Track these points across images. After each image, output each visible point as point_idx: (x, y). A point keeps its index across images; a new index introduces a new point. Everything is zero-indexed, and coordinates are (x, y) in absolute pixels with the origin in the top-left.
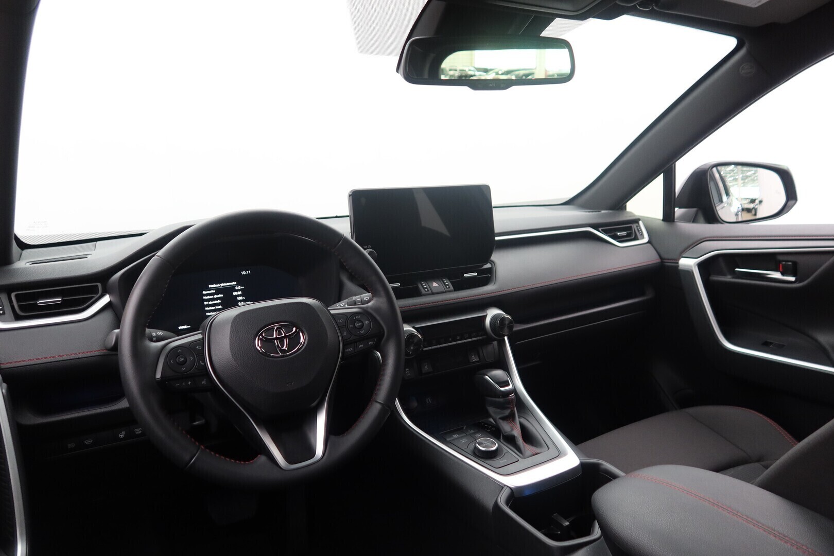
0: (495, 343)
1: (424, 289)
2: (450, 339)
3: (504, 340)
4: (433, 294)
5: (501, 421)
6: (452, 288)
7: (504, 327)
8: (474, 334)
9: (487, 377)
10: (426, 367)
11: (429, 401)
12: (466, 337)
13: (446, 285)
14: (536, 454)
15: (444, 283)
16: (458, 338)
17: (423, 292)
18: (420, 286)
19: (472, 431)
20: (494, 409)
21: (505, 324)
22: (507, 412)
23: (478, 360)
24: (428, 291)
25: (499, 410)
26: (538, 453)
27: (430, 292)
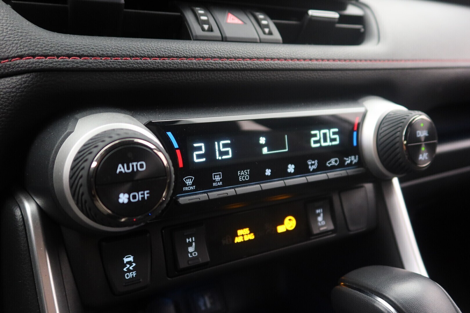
0: (370, 186)
1: (201, 23)
4: (224, 39)
6: (277, 35)
7: (420, 147)
8: (333, 160)
10: (191, 249)
12: (311, 168)
13: (262, 27)
15: (258, 21)
16: (291, 168)
17: (195, 28)
18: (190, 17)
21: (419, 140)
23: (332, 227)
24: (211, 30)
27: (216, 33)
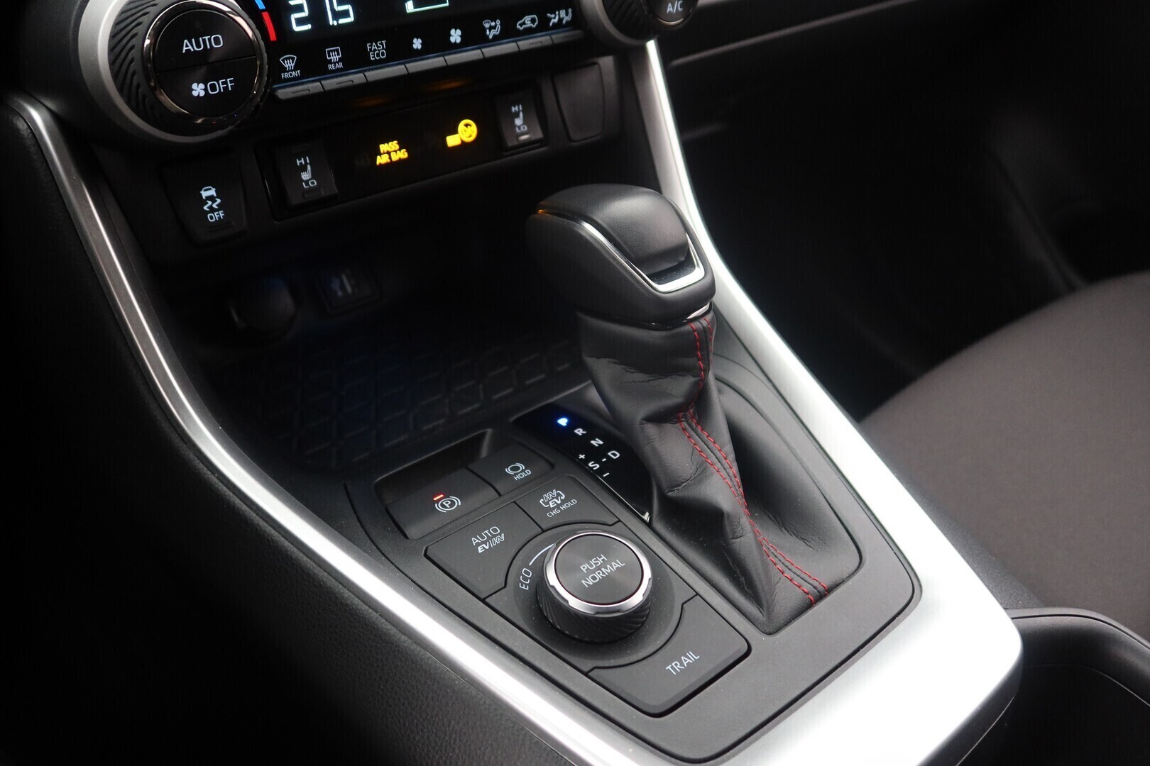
0: (607, 62)
2: (417, 44)
3: (643, 52)
5: (651, 429)
8: (527, 19)
9: (588, 227)
10: (305, 176)
11: (343, 287)
12: (491, 34)
14: (821, 596)
16: (456, 36)
19: (520, 472)
20: (619, 368)
22: (679, 388)
23: (539, 135)
25: (639, 376)
26: (829, 590)
